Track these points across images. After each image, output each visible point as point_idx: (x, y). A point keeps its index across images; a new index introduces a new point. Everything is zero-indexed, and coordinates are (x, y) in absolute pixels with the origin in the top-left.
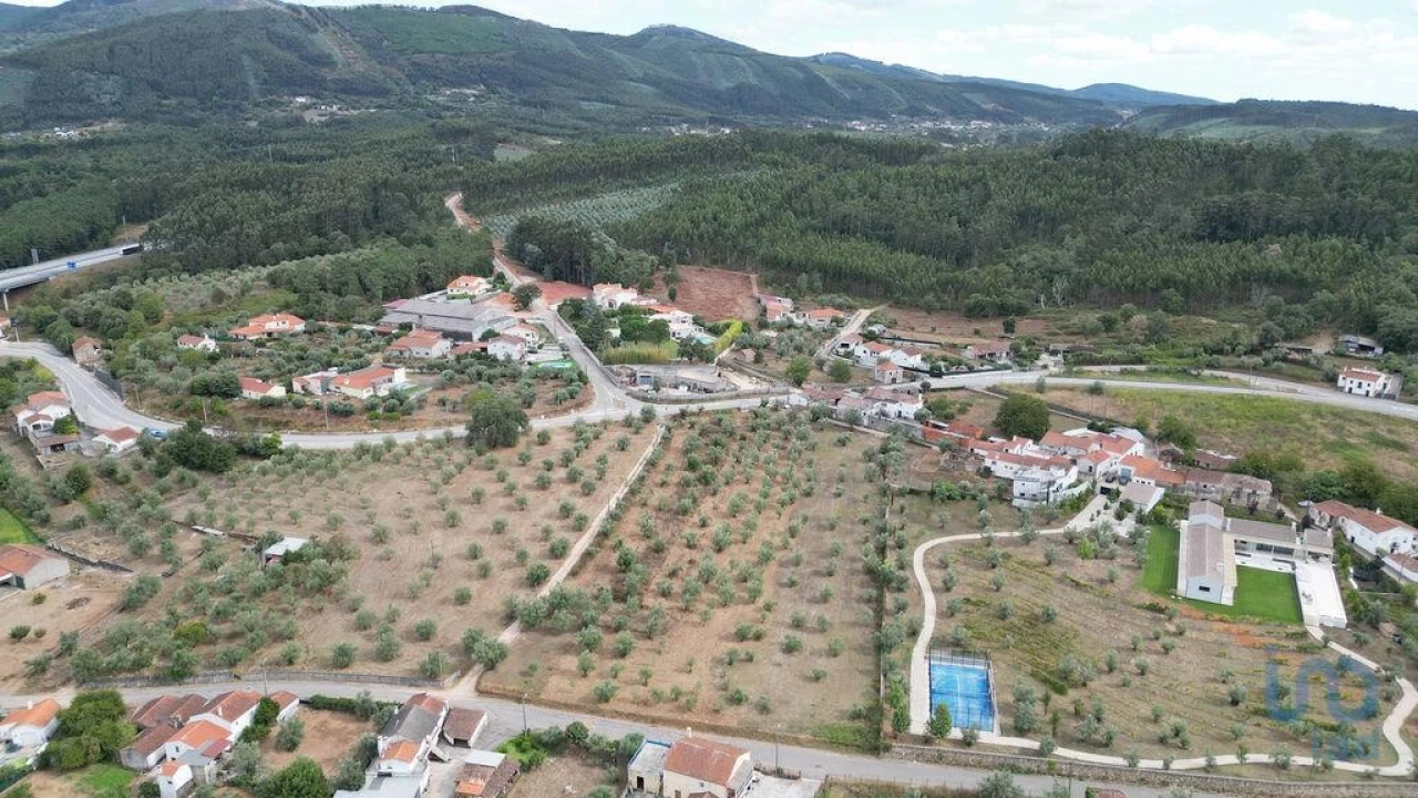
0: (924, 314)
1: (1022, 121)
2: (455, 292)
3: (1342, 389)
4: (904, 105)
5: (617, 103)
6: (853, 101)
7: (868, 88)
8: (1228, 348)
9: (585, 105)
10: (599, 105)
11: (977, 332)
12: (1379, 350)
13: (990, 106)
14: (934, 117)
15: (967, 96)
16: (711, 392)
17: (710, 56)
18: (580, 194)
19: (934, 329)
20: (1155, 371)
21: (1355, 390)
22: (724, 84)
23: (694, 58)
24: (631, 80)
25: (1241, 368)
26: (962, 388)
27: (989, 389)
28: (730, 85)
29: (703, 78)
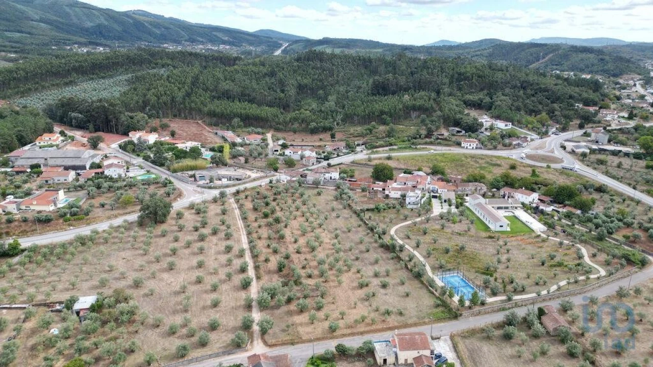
0: (292, 133)
1: (242, 45)
2: (42, 144)
3: (464, 147)
4: (187, 37)
5: (29, 33)
6: (161, 35)
7: (167, 28)
8: (418, 136)
9: (8, 34)
10: (18, 35)
11: (321, 140)
12: (464, 132)
13: (226, 38)
14: (202, 43)
15: (215, 33)
16: (240, 180)
17: (77, 9)
18: (67, 84)
19: (303, 140)
20: (401, 148)
21: (469, 147)
22: (89, 24)
23: (68, 9)
24: (32, 20)
25: (426, 143)
26: (341, 164)
27: (352, 163)
28: (92, 24)
29: (75, 20)
